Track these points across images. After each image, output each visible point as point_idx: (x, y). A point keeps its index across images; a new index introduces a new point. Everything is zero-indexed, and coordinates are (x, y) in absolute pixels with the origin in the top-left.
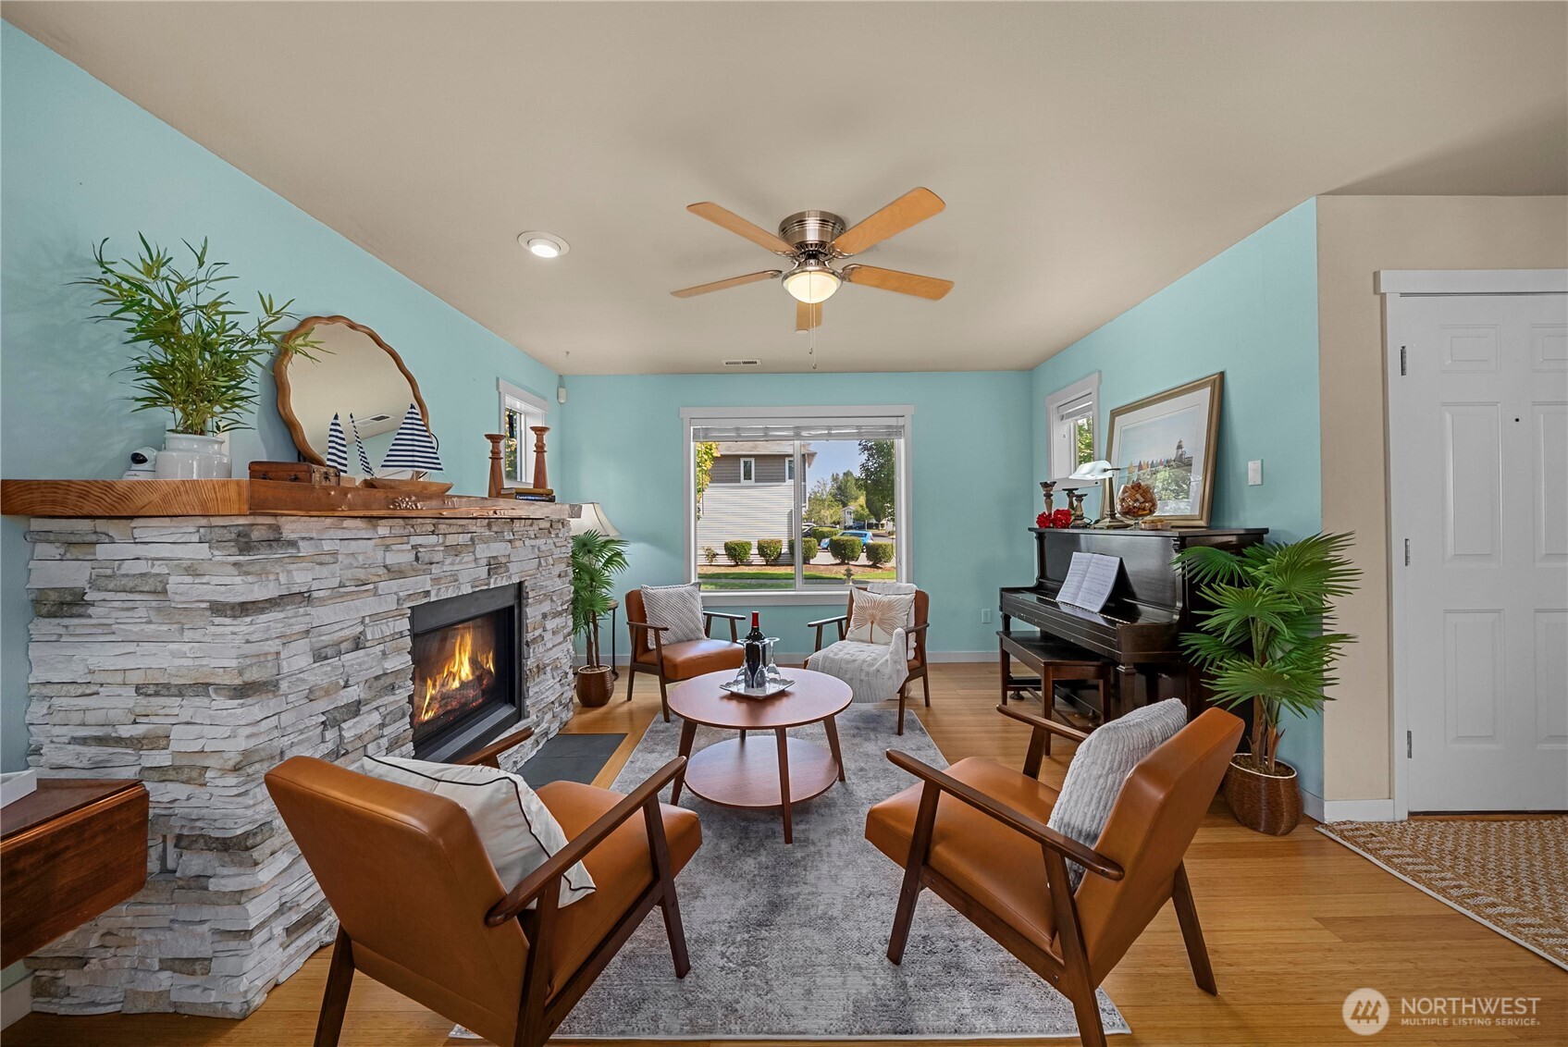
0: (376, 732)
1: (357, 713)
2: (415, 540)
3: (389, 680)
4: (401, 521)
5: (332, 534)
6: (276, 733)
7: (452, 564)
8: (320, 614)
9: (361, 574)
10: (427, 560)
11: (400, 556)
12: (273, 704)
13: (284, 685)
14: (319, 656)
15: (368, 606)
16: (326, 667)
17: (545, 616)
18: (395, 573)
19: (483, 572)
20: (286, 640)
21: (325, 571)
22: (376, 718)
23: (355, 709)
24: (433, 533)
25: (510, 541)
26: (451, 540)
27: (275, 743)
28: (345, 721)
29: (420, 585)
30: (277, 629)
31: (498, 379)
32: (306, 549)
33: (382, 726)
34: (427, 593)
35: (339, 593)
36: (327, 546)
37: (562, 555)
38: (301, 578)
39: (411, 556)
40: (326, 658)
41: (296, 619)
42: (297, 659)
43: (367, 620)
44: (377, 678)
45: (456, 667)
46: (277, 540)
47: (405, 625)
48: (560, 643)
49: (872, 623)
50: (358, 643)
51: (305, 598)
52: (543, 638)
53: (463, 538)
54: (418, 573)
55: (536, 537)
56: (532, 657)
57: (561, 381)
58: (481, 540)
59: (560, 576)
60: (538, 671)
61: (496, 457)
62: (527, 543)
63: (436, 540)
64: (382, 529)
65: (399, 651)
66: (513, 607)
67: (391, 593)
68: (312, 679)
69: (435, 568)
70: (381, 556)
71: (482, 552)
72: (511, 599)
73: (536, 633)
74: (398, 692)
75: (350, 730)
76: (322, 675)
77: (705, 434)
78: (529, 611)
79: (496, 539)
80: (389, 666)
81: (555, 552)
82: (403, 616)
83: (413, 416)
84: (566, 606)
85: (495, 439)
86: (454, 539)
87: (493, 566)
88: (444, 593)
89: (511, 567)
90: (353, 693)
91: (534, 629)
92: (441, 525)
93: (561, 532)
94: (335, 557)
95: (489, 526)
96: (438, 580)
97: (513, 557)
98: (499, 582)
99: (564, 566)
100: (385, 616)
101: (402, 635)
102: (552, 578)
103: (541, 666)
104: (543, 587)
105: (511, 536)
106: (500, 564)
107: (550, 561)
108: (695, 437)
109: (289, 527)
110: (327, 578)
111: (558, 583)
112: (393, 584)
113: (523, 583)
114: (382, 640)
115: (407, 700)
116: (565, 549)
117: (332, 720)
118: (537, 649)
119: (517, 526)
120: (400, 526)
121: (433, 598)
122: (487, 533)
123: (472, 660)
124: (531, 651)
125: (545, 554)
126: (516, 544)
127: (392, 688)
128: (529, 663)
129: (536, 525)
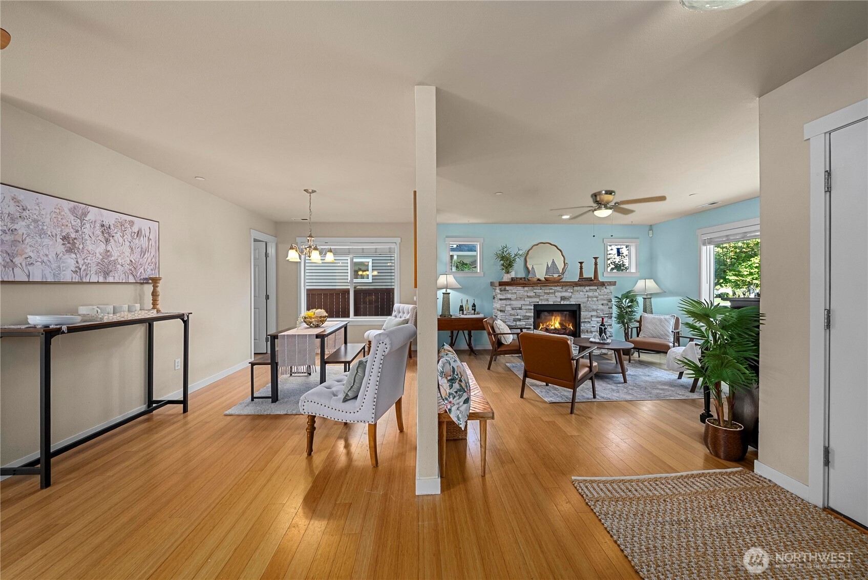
2: (534, 291)
3: (528, 317)
7: (547, 297)
8: (512, 302)
9: (521, 296)
10: (538, 295)
11: (532, 294)
12: (504, 314)
13: (506, 312)
14: (513, 309)
15: (523, 302)
16: (513, 311)
17: (592, 316)
18: (529, 297)
19: (559, 300)
20: (506, 305)
21: (514, 295)
23: (520, 320)
24: (540, 289)
26: (546, 291)
29: (536, 300)
30: (505, 303)
31: (603, 239)
32: (510, 291)
34: (538, 302)
35: (516, 299)
36: (513, 291)
37: (604, 298)
38: (509, 296)
39: (534, 294)
41: (508, 302)
42: (508, 308)
43: (523, 305)
44: (525, 316)
45: (552, 324)
46: (505, 290)
47: (532, 308)
50: (520, 309)
51: (510, 299)
52: (590, 322)
53: (551, 291)
54: (536, 298)
55: (587, 292)
56: (583, 327)
57: (651, 227)
58: (558, 291)
59: (602, 305)
60: (587, 332)
61: (581, 268)
62: (581, 293)
63: (541, 291)
64: (526, 289)
65: (531, 312)
66: (576, 311)
67: (528, 301)
68: (511, 312)
69: (541, 297)
70: (526, 294)
71: (559, 295)
72: (575, 308)
73: (586, 320)
74: (530, 320)
75: (518, 323)
76: (512, 312)
77: (710, 242)
78: (582, 313)
79: (565, 292)
80: (527, 314)
81: (599, 296)
82: (532, 306)
83: (553, 262)
84: (607, 315)
85: (581, 263)
86: (548, 291)
87: (563, 298)
88: (543, 303)
89: (571, 299)
90: (519, 317)
91: (585, 319)
92: (543, 288)
93: (604, 290)
94: (516, 293)
95: (562, 288)
96: (541, 300)
97: (573, 297)
98: (565, 303)
99: (605, 302)
100: (527, 305)
101: (531, 309)
102: (597, 305)
103: (589, 330)
104: (590, 307)
105: (572, 291)
106: (566, 298)
107: (595, 299)
108: (704, 244)
109: (508, 288)
110: (514, 297)
111: (601, 307)
112: (528, 299)
113: (580, 304)
114: (526, 309)
115: (532, 323)
116: (606, 296)
117: (515, 320)
118: (586, 325)
119: (576, 288)
120: (530, 288)
121: (540, 303)
122: (561, 290)
123: (560, 324)
124: (582, 325)
125: (592, 297)
126: (575, 293)
127: (528, 319)
128: (582, 328)
129: (587, 288)
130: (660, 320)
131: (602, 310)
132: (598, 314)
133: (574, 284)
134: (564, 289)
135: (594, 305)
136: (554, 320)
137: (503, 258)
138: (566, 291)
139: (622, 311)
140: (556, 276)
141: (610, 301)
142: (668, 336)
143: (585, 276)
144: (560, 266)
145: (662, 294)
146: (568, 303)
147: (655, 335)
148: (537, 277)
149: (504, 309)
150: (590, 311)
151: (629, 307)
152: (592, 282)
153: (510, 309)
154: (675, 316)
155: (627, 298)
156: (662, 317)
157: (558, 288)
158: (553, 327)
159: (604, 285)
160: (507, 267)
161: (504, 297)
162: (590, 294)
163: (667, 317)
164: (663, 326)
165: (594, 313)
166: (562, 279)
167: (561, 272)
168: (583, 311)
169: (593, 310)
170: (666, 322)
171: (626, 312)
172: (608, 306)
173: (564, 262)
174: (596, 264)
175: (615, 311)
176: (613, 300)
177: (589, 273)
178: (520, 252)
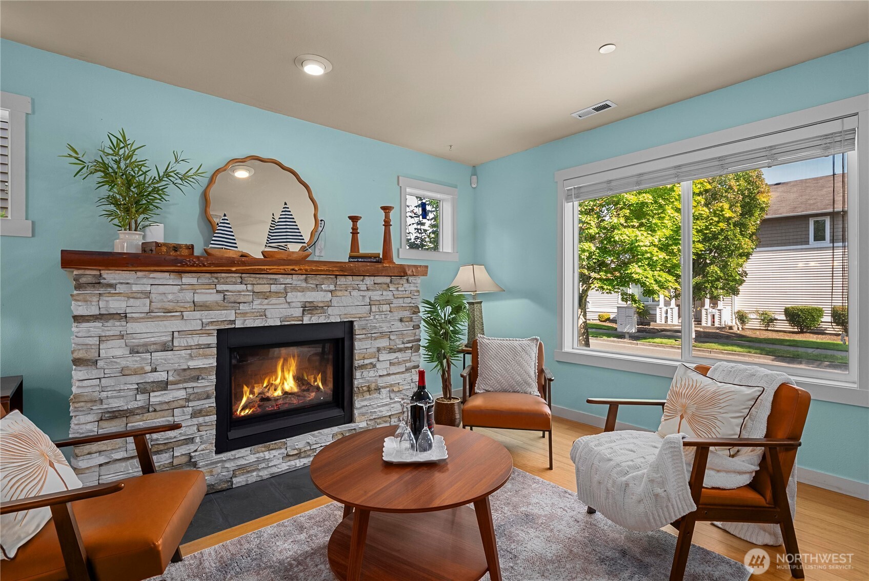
0: (183, 403)
1: (165, 389)
2: (219, 287)
3: (194, 374)
4: (208, 275)
5: (145, 281)
6: (98, 389)
7: (260, 304)
8: (132, 327)
9: (170, 306)
10: (232, 300)
12: (94, 373)
13: (100, 364)
14: (134, 351)
15: (176, 325)
16: (137, 357)
17: (379, 350)
18: (196, 306)
19: (298, 312)
20: (101, 339)
21: (137, 302)
22: (182, 394)
23: (164, 386)
24: (241, 283)
25: (331, 291)
26: (258, 288)
27: (96, 394)
28: (153, 391)
29: (226, 317)
31: (398, 177)
32: (120, 289)
33: (188, 400)
34: (233, 322)
35: (149, 315)
37: (404, 305)
38: (116, 305)
39: (219, 297)
40: (138, 352)
41: (114, 328)
42: (115, 350)
43: (176, 334)
44: (184, 370)
46: (99, 283)
47: (213, 340)
48: (403, 373)
49: (682, 417)
50: (167, 347)
51: (123, 317)
52: (374, 366)
53: (274, 288)
54: (225, 308)
55: (368, 289)
56: (360, 379)
57: (475, 170)
58: (295, 289)
59: (401, 320)
60: (369, 390)
61: (355, 232)
62: (355, 293)
63: (243, 287)
64: (188, 279)
65: (206, 356)
66: (343, 339)
67: (194, 320)
68: (123, 363)
69: (241, 306)
70: (188, 296)
71: (297, 298)
72: (339, 334)
73: (367, 362)
74: (202, 383)
75: (156, 398)
76: (133, 362)
77: (578, 193)
78: (357, 344)
79: (313, 290)
80: (192, 364)
81: (395, 301)
82: (209, 334)
83: (286, 210)
84: (410, 345)
85: (354, 219)
86: (266, 288)
87: (308, 308)
88: (250, 323)
89: (330, 311)
90: (161, 376)
91: (364, 358)
92: (248, 278)
93: (406, 286)
94: (148, 294)
95: (306, 280)
96: (244, 314)
97: (334, 303)
98: (315, 320)
99: (407, 314)
100: (192, 333)
101: (208, 346)
102: (389, 322)
103: (373, 386)
104: (375, 327)
105: (332, 287)
106: (316, 308)
107: (386, 308)
108: (569, 198)
109: (110, 276)
110: (139, 306)
111: (398, 326)
112: (197, 314)
113: (351, 323)
114: (189, 347)
115: (212, 389)
116: (409, 300)
117: (143, 389)
118: (365, 373)
119: (342, 281)
120: (205, 278)
121: (239, 325)
122: (304, 285)
123: (298, 379)
124: (358, 374)
125: (380, 303)
126: (339, 293)
127: (197, 378)
128: (356, 383)
129: (369, 281)
130: (513, 350)
131: (401, 334)
132: (392, 343)
133: (336, 271)
134: (313, 281)
135: (383, 321)
136: (283, 371)
137: (109, 178)
138: (317, 287)
139: (436, 333)
140: (294, 248)
141: (416, 311)
142: (529, 385)
143: (363, 250)
144: (306, 228)
145: (501, 292)
146: (322, 320)
147: (505, 385)
148: (239, 249)
149: (93, 355)
150: (376, 339)
151: (449, 322)
152: (380, 266)
153: (119, 352)
154: (537, 340)
155: (448, 303)
156: (516, 343)
157: (296, 280)
158: (279, 393)
159: (405, 274)
160: (127, 210)
161: (94, 311)
162: (376, 295)
163: (525, 342)
164: (519, 364)
165: (384, 343)
166: (308, 256)
167: (306, 240)
168: (360, 340)
169: (383, 335)
170: (523, 353)
171: (446, 334)
172: (412, 324)
173: (315, 216)
174: (387, 224)
175: (424, 335)
176: (422, 309)
177: (371, 245)
178: (182, 168)
